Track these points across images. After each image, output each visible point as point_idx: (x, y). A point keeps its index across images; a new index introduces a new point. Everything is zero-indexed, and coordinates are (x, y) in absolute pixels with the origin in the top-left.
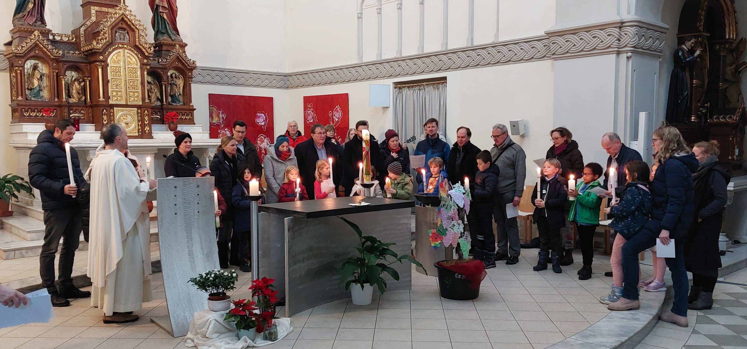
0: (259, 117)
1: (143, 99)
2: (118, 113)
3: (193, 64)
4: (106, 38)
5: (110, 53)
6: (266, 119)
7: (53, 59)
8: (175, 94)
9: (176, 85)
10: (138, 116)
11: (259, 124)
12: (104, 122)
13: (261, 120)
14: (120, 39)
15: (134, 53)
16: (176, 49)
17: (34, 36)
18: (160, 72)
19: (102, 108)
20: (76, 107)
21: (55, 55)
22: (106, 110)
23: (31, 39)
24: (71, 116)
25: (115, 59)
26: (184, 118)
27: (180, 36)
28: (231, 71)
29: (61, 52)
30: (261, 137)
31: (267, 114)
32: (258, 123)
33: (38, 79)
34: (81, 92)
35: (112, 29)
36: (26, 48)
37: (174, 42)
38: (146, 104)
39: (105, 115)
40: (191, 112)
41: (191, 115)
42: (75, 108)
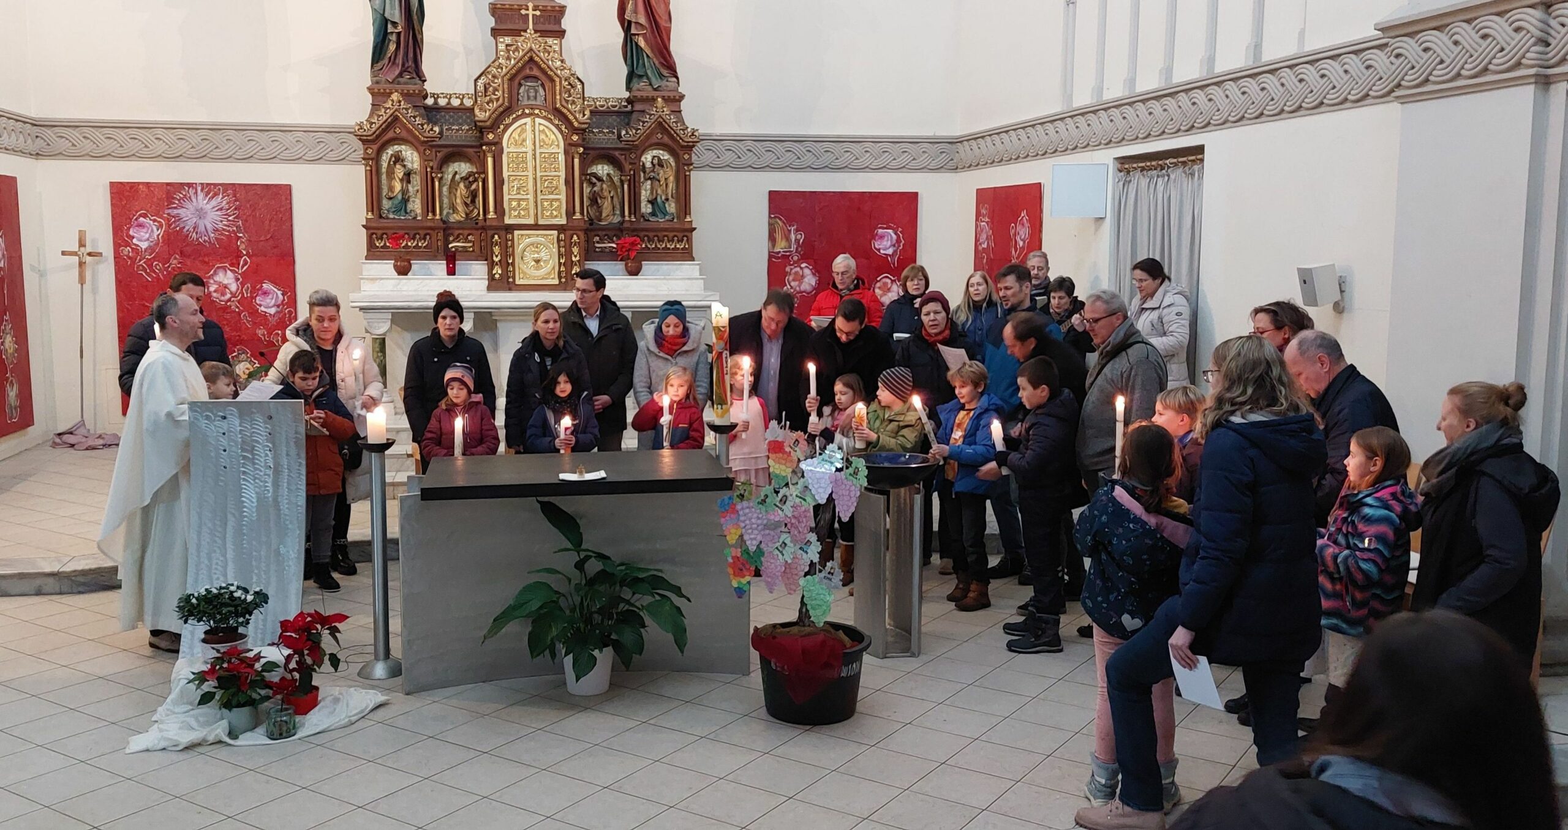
0: (882, 237)
1: (570, 213)
2: (523, 241)
3: (693, 135)
4: (498, 100)
5: (507, 127)
6: (898, 241)
7: (424, 142)
8: (656, 198)
9: (659, 181)
10: (559, 247)
11: (882, 251)
12: (495, 258)
13: (885, 243)
14: (529, 98)
15: (553, 124)
16: (656, 107)
17: (390, 103)
18: (619, 156)
19: (493, 232)
20: (458, 229)
21: (427, 134)
22: (499, 238)
23: (386, 109)
24: (450, 246)
25: (517, 138)
26: (673, 246)
27: (677, 78)
28: (819, 140)
29: (437, 129)
30: (884, 280)
31: (900, 229)
32: (879, 250)
33: (401, 180)
34: (469, 202)
35: (511, 80)
36: (377, 126)
37: (655, 94)
38: (576, 224)
39: (496, 244)
40: (686, 234)
41: (688, 240)
42: (457, 232)
